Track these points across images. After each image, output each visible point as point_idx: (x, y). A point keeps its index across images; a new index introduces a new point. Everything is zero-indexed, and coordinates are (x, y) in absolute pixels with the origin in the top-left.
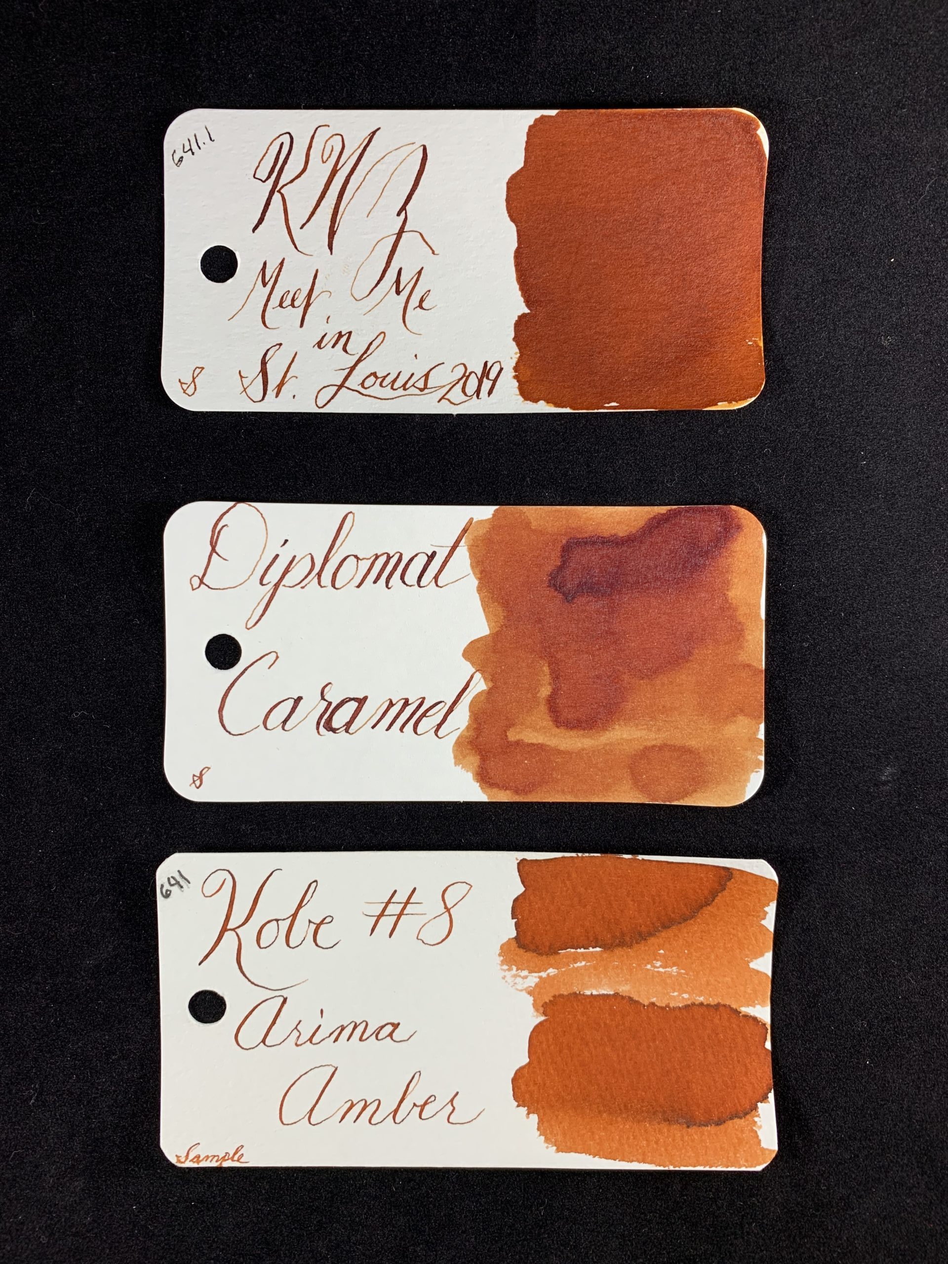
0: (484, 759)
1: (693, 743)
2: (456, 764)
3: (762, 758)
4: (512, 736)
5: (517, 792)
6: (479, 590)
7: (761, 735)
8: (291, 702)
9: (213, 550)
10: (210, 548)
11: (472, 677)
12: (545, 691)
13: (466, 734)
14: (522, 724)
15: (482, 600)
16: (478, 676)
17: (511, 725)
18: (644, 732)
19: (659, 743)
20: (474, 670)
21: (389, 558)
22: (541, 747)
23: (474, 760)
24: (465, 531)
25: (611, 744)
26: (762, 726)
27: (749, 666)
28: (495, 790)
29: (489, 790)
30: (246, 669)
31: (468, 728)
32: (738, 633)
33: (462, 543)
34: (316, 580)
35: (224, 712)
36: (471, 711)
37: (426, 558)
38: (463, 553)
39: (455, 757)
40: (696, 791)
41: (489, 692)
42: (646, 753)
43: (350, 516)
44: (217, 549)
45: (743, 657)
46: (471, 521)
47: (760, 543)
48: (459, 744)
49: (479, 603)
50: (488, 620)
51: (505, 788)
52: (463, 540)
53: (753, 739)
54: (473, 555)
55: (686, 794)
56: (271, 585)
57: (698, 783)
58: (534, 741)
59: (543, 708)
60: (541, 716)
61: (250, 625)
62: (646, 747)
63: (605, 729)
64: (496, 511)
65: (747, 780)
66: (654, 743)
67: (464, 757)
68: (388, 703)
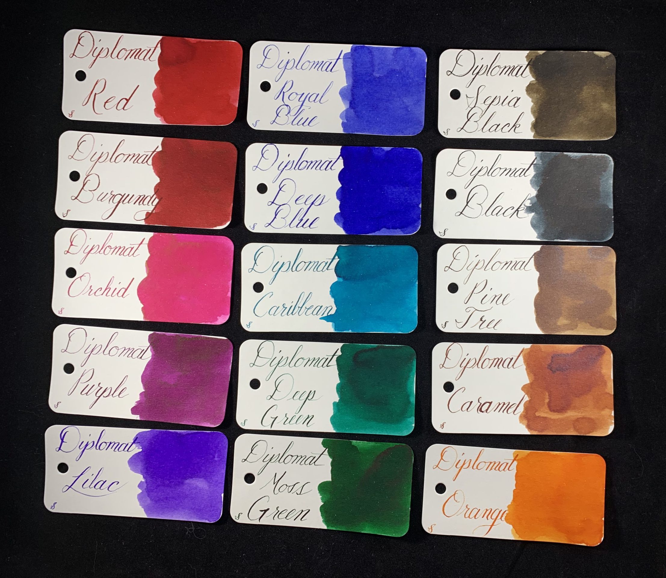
0: (528, 421)
1: (592, 417)
2: (520, 423)
3: (613, 421)
4: (537, 414)
5: (539, 431)
6: (526, 369)
7: (613, 414)
8: (469, 403)
9: (447, 357)
10: (446, 356)
11: (524, 396)
12: (547, 401)
13: (523, 414)
14: (540, 411)
15: (527, 372)
16: (526, 396)
17: (536, 411)
18: (577, 413)
19: (582, 417)
20: (525, 394)
21: (499, 359)
22: (545, 418)
23: (526, 422)
24: (522, 352)
25: (567, 417)
26: (613, 412)
27: (609, 393)
28: (532, 431)
29: (530, 431)
30: (456, 393)
31: (523, 412)
32: (605, 383)
33: (521, 355)
34: (476, 366)
35: (449, 405)
36: (524, 406)
37: (510, 360)
38: (521, 358)
39: (520, 421)
40: (593, 431)
41: (530, 401)
42: (578, 420)
43: (487, 347)
44: (448, 356)
45: (607, 391)
46: (523, 349)
47: (611, 356)
48: (521, 417)
49: (526, 373)
50: (529, 379)
51: (536, 430)
52: (521, 354)
53: (610, 416)
54: (524, 359)
55: (590, 432)
56: (463, 367)
57: (594, 429)
58: (544, 416)
59: (546, 406)
60: (546, 408)
61: (457, 379)
62: (578, 418)
63: (566, 412)
64: (531, 346)
65: (609, 428)
66: (580, 417)
67: (523, 420)
68: (498, 404)
